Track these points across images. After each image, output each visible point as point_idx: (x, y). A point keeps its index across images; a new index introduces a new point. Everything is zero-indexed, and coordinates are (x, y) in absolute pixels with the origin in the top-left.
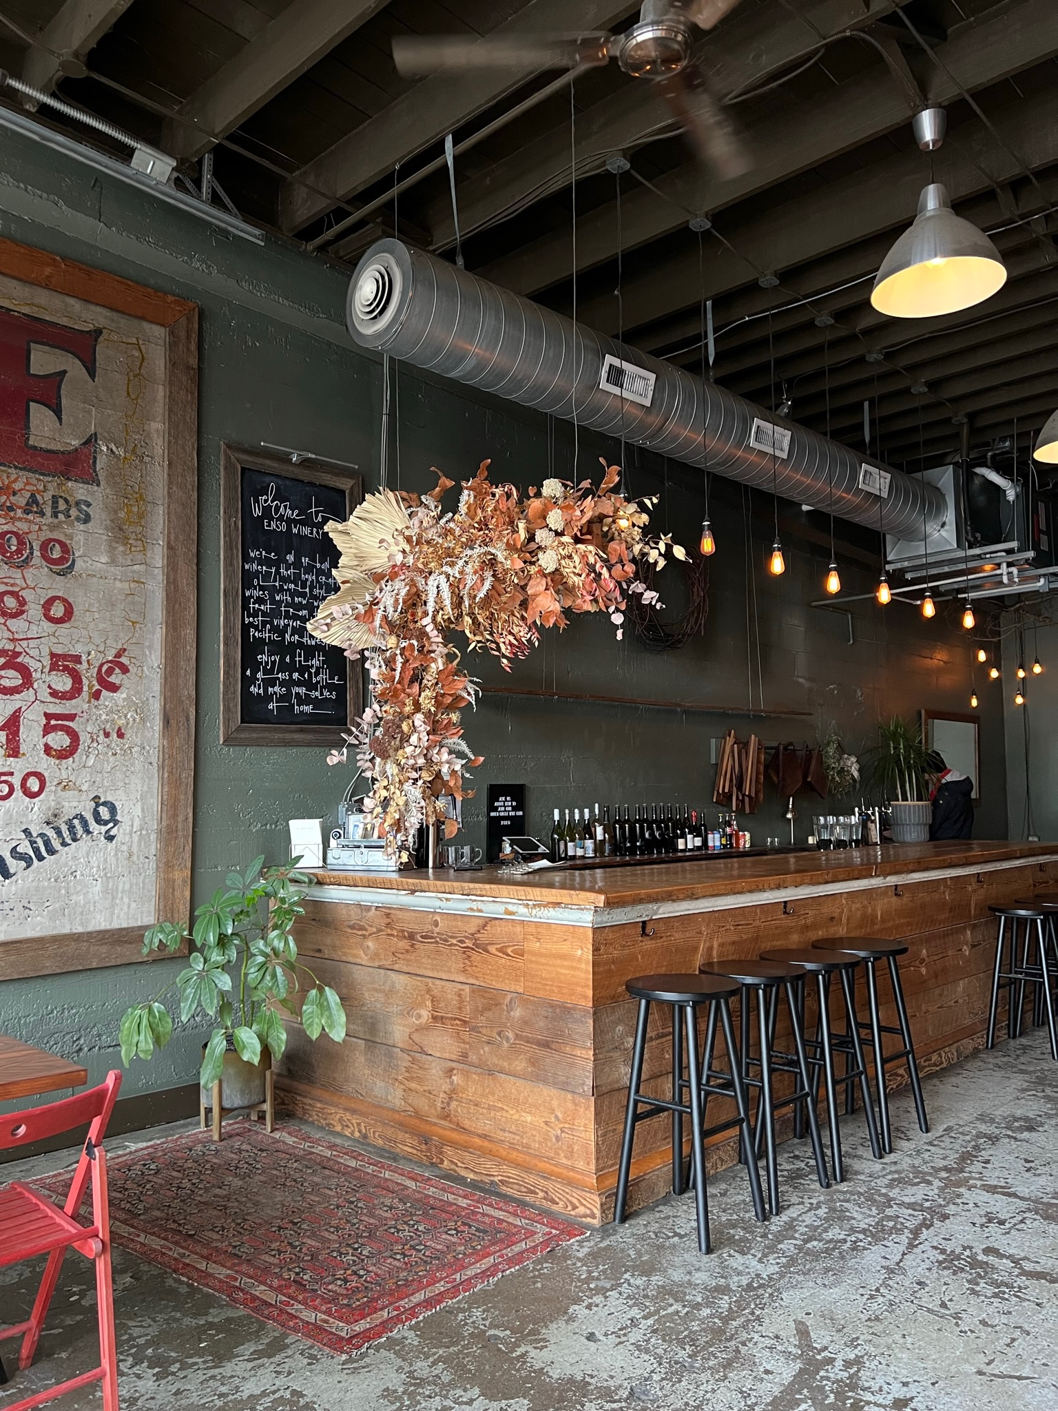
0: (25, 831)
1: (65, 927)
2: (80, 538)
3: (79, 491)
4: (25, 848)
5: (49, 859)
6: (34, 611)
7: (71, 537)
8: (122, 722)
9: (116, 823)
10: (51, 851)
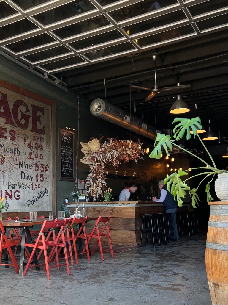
0: (38, 194)
1: (43, 210)
2: (43, 144)
3: (43, 136)
4: (38, 197)
5: (41, 198)
6: (39, 157)
7: (42, 144)
8: (48, 176)
9: (48, 193)
10: (41, 197)
